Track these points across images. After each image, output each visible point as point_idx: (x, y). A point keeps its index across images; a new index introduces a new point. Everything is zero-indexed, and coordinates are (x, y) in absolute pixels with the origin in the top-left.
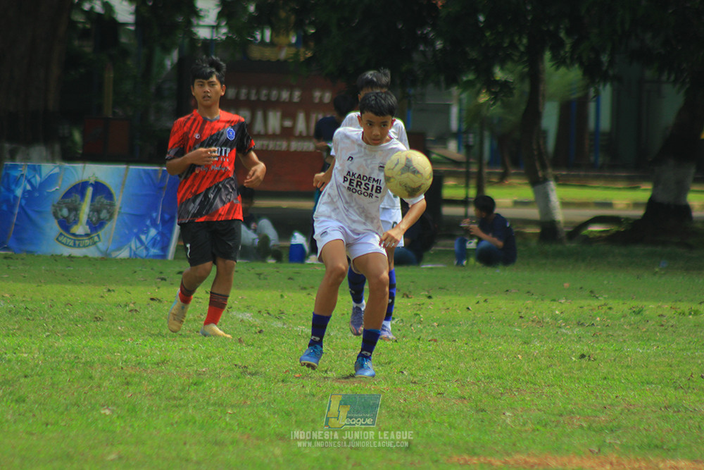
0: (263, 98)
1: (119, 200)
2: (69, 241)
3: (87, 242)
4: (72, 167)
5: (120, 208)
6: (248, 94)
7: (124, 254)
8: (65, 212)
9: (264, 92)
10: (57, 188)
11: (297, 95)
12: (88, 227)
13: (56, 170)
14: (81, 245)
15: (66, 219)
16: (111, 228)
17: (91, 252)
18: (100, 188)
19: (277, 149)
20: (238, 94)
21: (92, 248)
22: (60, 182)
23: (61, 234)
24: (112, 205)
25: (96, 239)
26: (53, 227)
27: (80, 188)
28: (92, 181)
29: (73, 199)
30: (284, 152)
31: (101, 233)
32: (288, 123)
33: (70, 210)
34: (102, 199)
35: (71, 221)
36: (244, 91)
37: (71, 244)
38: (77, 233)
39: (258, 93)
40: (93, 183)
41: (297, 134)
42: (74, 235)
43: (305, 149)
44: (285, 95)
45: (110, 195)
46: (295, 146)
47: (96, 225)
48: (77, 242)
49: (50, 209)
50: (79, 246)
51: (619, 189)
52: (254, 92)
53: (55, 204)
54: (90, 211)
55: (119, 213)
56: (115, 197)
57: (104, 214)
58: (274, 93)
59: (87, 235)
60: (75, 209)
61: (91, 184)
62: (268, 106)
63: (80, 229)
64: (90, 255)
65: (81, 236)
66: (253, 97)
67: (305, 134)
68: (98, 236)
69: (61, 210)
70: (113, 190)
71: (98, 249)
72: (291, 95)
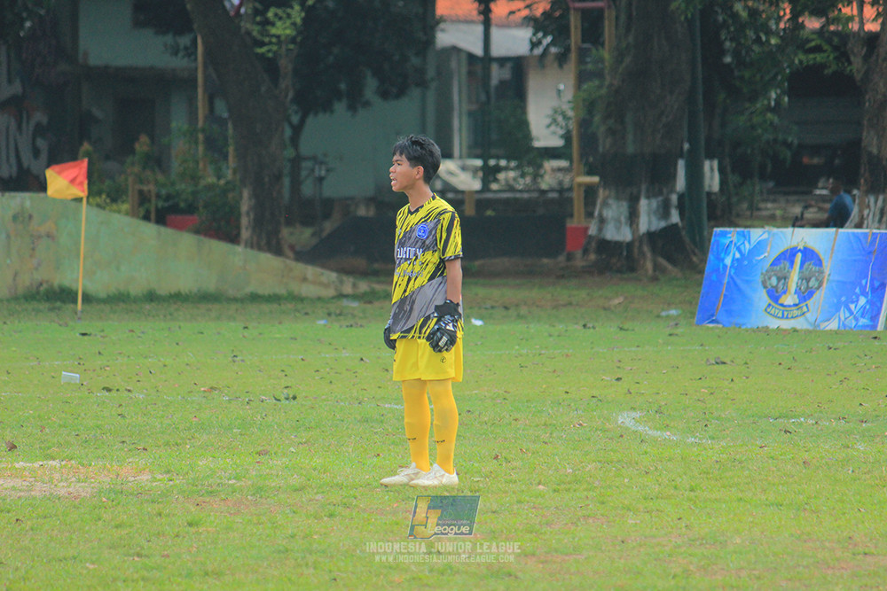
1: (828, 267)
2: (777, 311)
3: (796, 313)
4: (781, 232)
5: (829, 275)
7: (833, 325)
8: (774, 281)
10: (766, 254)
12: (796, 296)
13: (765, 236)
14: (790, 316)
15: (776, 288)
16: (820, 297)
17: (800, 324)
18: (809, 254)
21: (801, 319)
22: (768, 249)
23: (770, 305)
24: (822, 272)
25: (805, 309)
26: (762, 298)
27: (789, 255)
28: (801, 247)
29: (782, 265)
31: (810, 302)
33: (779, 279)
34: (809, 266)
35: (779, 290)
37: (780, 315)
38: (786, 303)
40: (802, 248)
42: (782, 305)
45: (819, 263)
47: (805, 295)
48: (786, 313)
49: (759, 279)
50: (787, 318)
53: (764, 272)
54: (799, 279)
55: (828, 280)
56: (824, 264)
57: (813, 283)
59: (796, 305)
60: (784, 278)
61: (800, 250)
63: (789, 299)
64: (798, 327)
65: (790, 306)
68: (807, 305)
69: (770, 278)
70: (822, 257)
71: (807, 319)
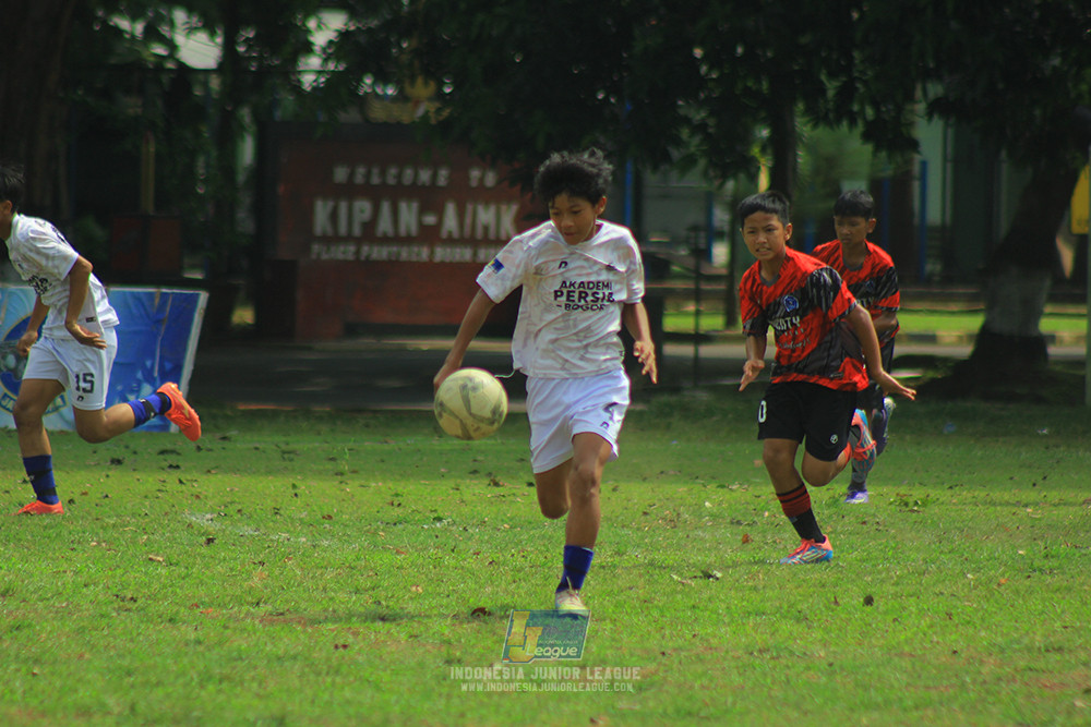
0: (391, 181)
6: (368, 175)
9: (393, 171)
11: (443, 176)
19: (414, 259)
20: (352, 175)
30: (425, 263)
32: (430, 220)
36: (361, 171)
39: (383, 173)
41: (444, 235)
43: (457, 258)
44: (425, 176)
46: (442, 254)
51: (953, 313)
52: (375, 171)
58: (408, 173)
62: (398, 193)
66: (375, 180)
67: (456, 235)
72: (435, 176)
